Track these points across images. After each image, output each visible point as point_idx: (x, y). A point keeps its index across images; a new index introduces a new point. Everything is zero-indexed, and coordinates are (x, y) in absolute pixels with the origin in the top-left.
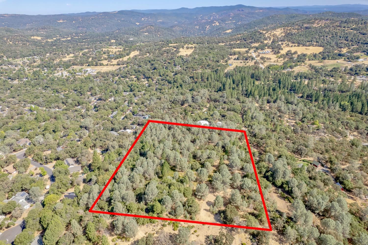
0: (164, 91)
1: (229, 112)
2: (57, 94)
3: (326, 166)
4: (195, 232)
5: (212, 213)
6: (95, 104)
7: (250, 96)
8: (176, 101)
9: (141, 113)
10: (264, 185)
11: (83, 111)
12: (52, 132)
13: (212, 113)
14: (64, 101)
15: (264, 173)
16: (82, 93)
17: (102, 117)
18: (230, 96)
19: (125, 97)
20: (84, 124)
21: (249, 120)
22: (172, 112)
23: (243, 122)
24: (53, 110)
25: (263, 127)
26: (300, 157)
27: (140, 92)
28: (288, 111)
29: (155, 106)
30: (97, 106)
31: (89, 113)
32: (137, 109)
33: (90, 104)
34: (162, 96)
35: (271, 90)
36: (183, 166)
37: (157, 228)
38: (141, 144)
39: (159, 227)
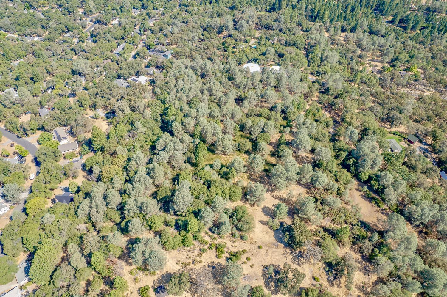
0: (191, 8)
1: (288, 48)
2: (32, 11)
3: (424, 141)
4: (248, 259)
5: (271, 227)
6: (93, 29)
7: (317, 20)
8: (211, 26)
9: (159, 47)
10: (344, 181)
11: (75, 40)
12: (29, 81)
13: (264, 49)
14: (44, 24)
15: (343, 159)
16: (70, 10)
17: (103, 53)
18: (289, 19)
19: (135, 20)
20: (76, 68)
21: (316, 62)
22: (205, 46)
23: (308, 66)
24: (28, 40)
25: (339, 78)
26: (389, 127)
27: (156, 9)
28: (373, 48)
29: (180, 35)
30: (95, 34)
31: (84, 46)
32: (153, 42)
33: (84, 30)
34: (190, 19)
35: (348, 12)
36: (227, 148)
37: (193, 254)
38: (163, 106)
39: (197, 252)
